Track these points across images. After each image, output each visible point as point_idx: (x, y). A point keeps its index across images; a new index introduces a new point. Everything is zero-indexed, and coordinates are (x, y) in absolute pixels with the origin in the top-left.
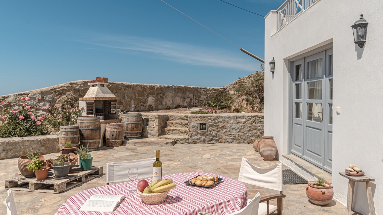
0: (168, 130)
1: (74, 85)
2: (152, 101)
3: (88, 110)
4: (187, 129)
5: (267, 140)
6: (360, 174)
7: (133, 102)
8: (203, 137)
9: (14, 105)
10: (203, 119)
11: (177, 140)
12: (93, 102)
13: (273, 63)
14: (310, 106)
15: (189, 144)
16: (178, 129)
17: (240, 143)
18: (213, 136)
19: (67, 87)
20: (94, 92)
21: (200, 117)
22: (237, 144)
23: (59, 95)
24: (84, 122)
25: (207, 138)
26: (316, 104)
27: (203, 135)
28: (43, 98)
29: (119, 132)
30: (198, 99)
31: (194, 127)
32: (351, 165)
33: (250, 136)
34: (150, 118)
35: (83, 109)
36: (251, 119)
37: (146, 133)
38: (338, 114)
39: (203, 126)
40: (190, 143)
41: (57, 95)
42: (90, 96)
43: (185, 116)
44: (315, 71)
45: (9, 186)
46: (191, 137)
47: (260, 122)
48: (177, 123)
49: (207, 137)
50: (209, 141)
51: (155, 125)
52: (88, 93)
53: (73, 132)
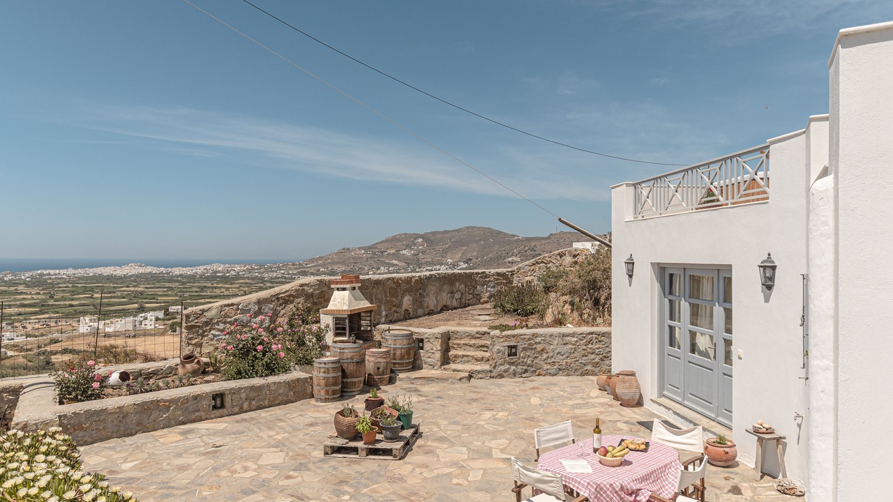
0: (455, 357)
1: (306, 288)
2: (409, 302)
3: (337, 329)
4: (487, 355)
5: (627, 377)
6: (769, 431)
7: (383, 308)
8: (513, 368)
9: (217, 323)
10: (513, 339)
11: (472, 373)
12: (346, 316)
13: (630, 264)
14: (693, 335)
15: (492, 379)
16: (469, 353)
17: (569, 375)
18: (528, 366)
19: (297, 290)
20: (344, 299)
21: (508, 337)
22: (565, 377)
23: (283, 303)
24: (346, 351)
25: (519, 369)
26: (702, 334)
27: (512, 364)
28: (260, 309)
29: (387, 363)
30: (472, 291)
31: (499, 351)
32: (760, 422)
33: (584, 365)
34: (427, 338)
35: (327, 326)
36: (585, 337)
37: (420, 361)
38: (740, 358)
39: (511, 350)
40: (493, 377)
41: (281, 305)
42: (339, 307)
43: (477, 333)
44: (699, 287)
45: (330, 452)
46: (494, 368)
47: (600, 341)
48: (466, 345)
49: (519, 367)
50: (522, 373)
51: (435, 349)
52: (334, 301)
53: (336, 368)
